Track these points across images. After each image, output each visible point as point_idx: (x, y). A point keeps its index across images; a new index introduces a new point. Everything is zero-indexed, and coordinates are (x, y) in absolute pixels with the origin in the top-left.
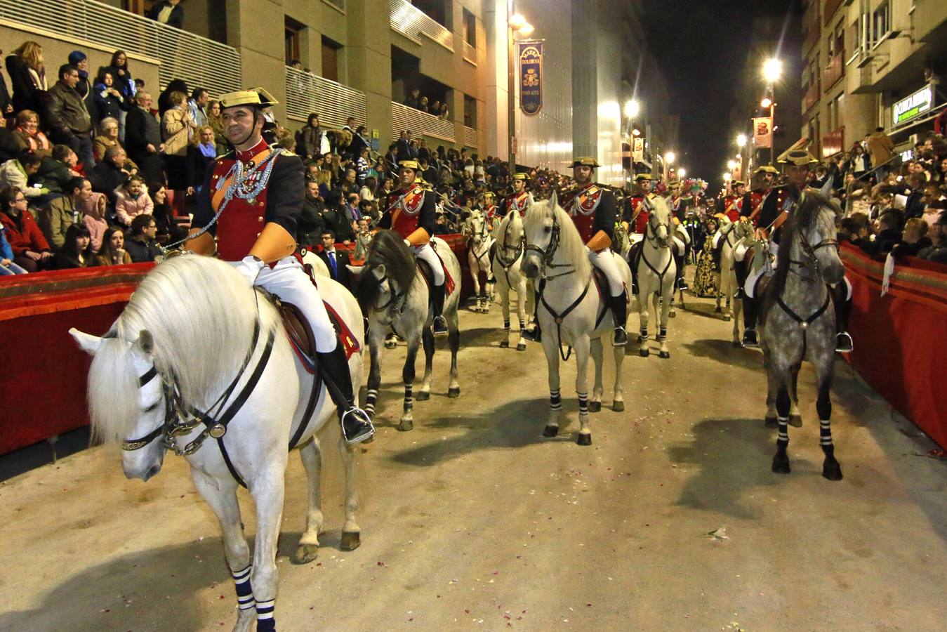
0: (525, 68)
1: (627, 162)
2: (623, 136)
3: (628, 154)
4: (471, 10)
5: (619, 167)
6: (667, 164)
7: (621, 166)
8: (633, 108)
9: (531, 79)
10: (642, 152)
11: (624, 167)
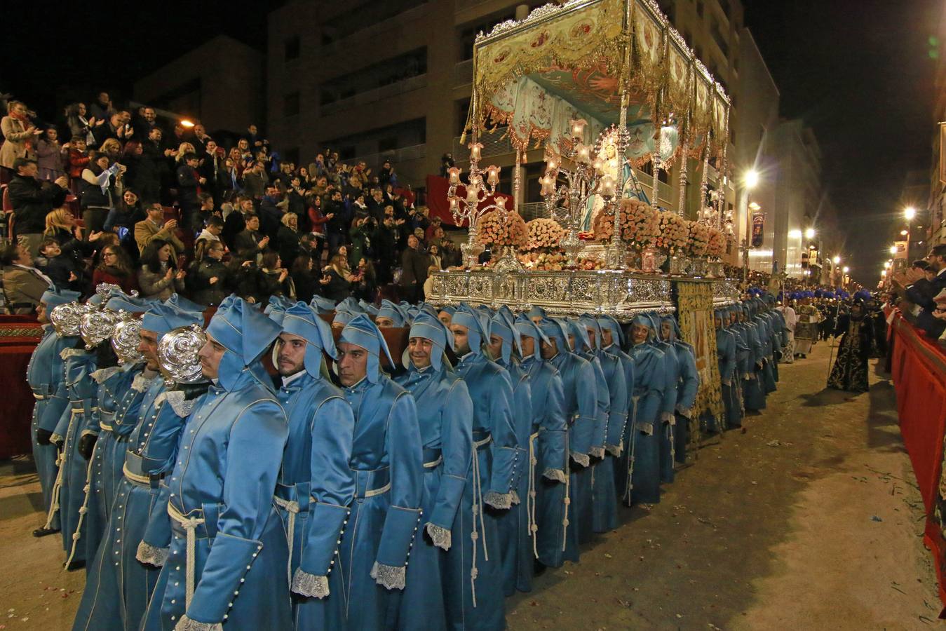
0: (755, 227)
1: (805, 265)
2: (802, 249)
3: (806, 260)
4: (731, 203)
5: (799, 266)
6: (834, 264)
7: (801, 266)
8: (811, 233)
9: (758, 231)
10: (815, 259)
11: (803, 267)
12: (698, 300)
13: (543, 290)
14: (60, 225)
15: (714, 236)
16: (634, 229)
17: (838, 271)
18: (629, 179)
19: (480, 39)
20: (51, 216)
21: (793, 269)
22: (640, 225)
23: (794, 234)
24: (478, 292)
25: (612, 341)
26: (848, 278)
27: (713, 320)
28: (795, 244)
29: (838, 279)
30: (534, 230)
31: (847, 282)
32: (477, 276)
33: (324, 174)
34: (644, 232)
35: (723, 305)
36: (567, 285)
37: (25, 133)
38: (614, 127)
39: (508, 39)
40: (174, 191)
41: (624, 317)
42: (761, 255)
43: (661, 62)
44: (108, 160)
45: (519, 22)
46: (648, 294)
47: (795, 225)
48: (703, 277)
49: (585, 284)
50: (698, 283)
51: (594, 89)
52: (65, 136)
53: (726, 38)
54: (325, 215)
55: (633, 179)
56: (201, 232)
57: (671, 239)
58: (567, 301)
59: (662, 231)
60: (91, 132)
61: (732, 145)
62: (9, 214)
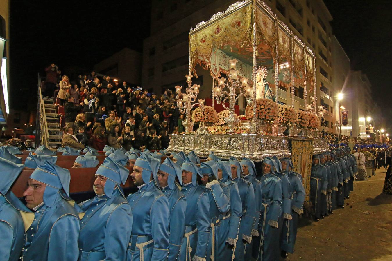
0: (343, 117)
1: (367, 133)
2: (366, 126)
3: (368, 131)
6: (381, 133)
7: (366, 133)
8: (369, 119)
9: (345, 118)
10: (372, 130)
11: (366, 134)
12: (304, 150)
13: (217, 144)
14: (80, 120)
15: (313, 117)
16: (264, 113)
17: (384, 136)
18: (268, 91)
19: (191, 31)
20: (78, 115)
21: (363, 135)
22: (268, 111)
23: (361, 119)
24: (188, 145)
25: (248, 173)
26: (388, 139)
27: (311, 160)
28: (362, 124)
29: (384, 139)
30: (222, 115)
31: (388, 140)
32: (188, 137)
33: (167, 99)
34: (270, 114)
35: (320, 152)
36: (228, 141)
37: (67, 87)
38: (260, 68)
39: (203, 30)
40: (115, 106)
41: (257, 159)
42: (346, 129)
43: (273, 35)
44: (93, 95)
45: (207, 22)
46: (274, 146)
47: (361, 115)
48: (307, 138)
49: (237, 141)
50: (304, 141)
51: (248, 52)
52: (79, 87)
53: (325, 40)
54: (169, 115)
55: (270, 91)
56: (127, 121)
57: (288, 118)
58: (228, 150)
59: (283, 114)
60: (87, 85)
61: (331, 83)
62: (61, 115)
